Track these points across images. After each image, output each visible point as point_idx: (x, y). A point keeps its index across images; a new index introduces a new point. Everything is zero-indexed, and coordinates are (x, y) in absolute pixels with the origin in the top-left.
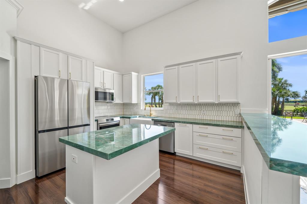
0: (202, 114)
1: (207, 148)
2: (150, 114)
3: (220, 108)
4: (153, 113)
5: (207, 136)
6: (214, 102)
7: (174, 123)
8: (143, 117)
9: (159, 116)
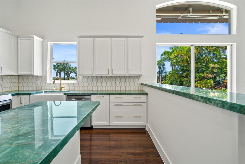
0: (114, 85)
1: (121, 115)
2: (61, 87)
3: (128, 80)
4: (64, 87)
5: (122, 104)
6: (125, 74)
7: (91, 95)
8: (51, 92)
9: (72, 89)
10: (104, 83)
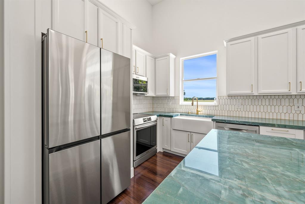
0: (293, 112)
2: (197, 110)
7: (258, 126)
8: (187, 115)
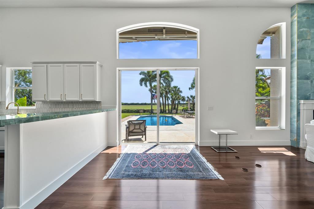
2: (18, 113)
10: (64, 108)
